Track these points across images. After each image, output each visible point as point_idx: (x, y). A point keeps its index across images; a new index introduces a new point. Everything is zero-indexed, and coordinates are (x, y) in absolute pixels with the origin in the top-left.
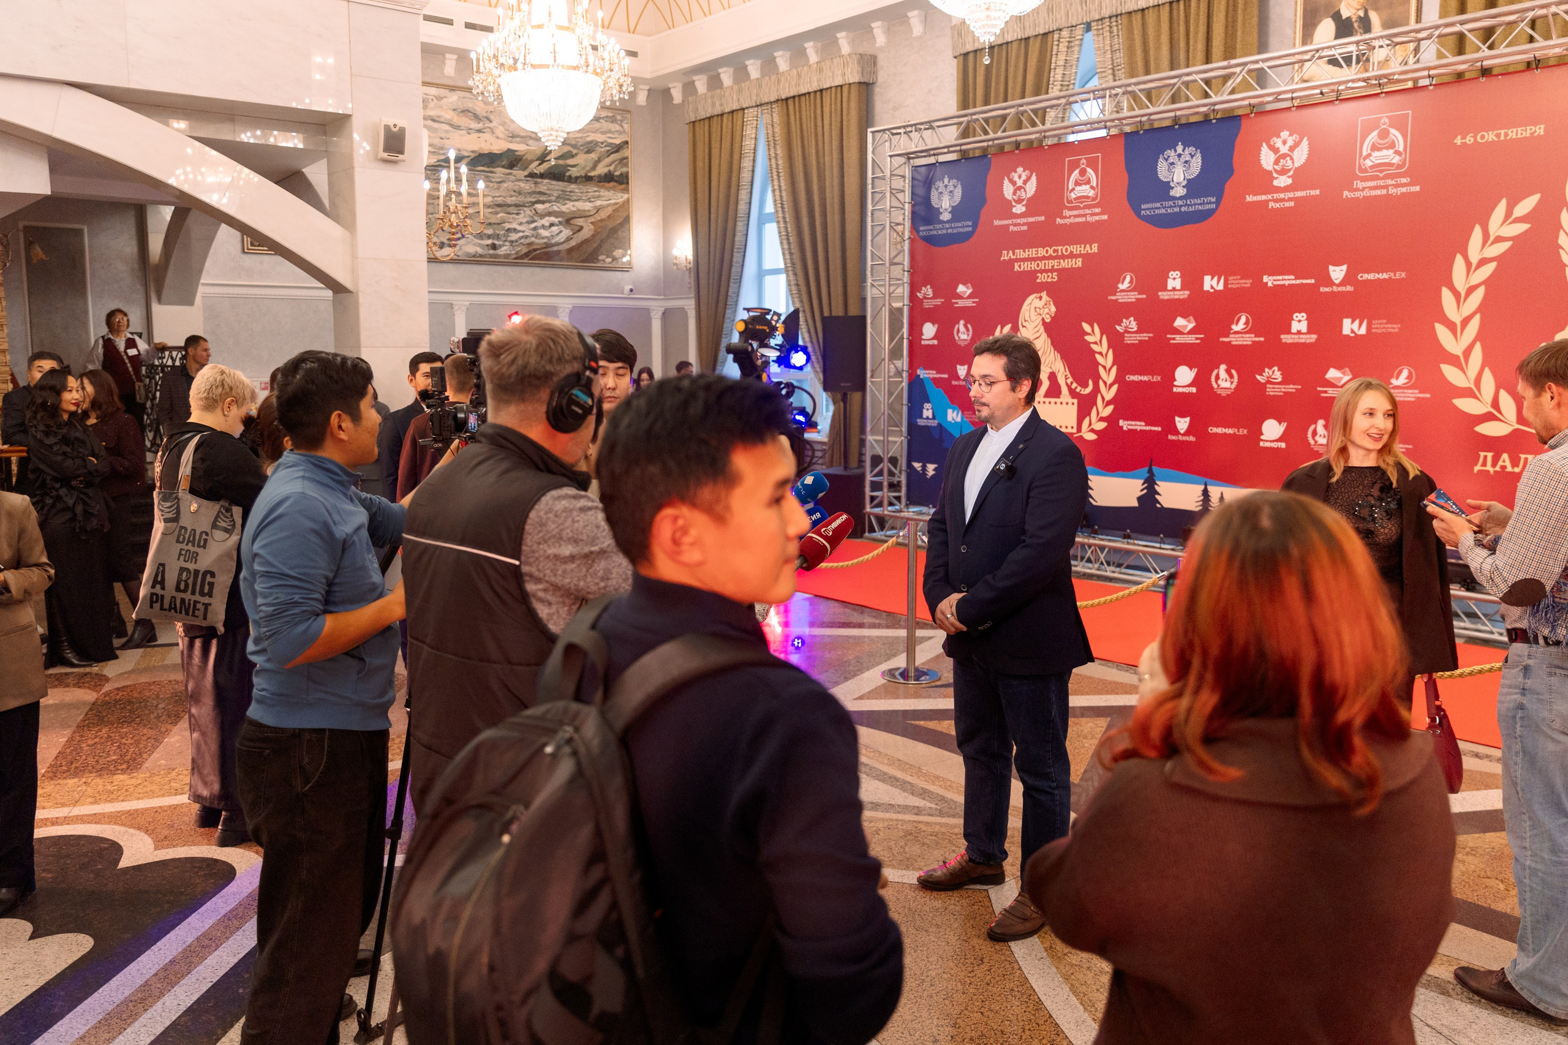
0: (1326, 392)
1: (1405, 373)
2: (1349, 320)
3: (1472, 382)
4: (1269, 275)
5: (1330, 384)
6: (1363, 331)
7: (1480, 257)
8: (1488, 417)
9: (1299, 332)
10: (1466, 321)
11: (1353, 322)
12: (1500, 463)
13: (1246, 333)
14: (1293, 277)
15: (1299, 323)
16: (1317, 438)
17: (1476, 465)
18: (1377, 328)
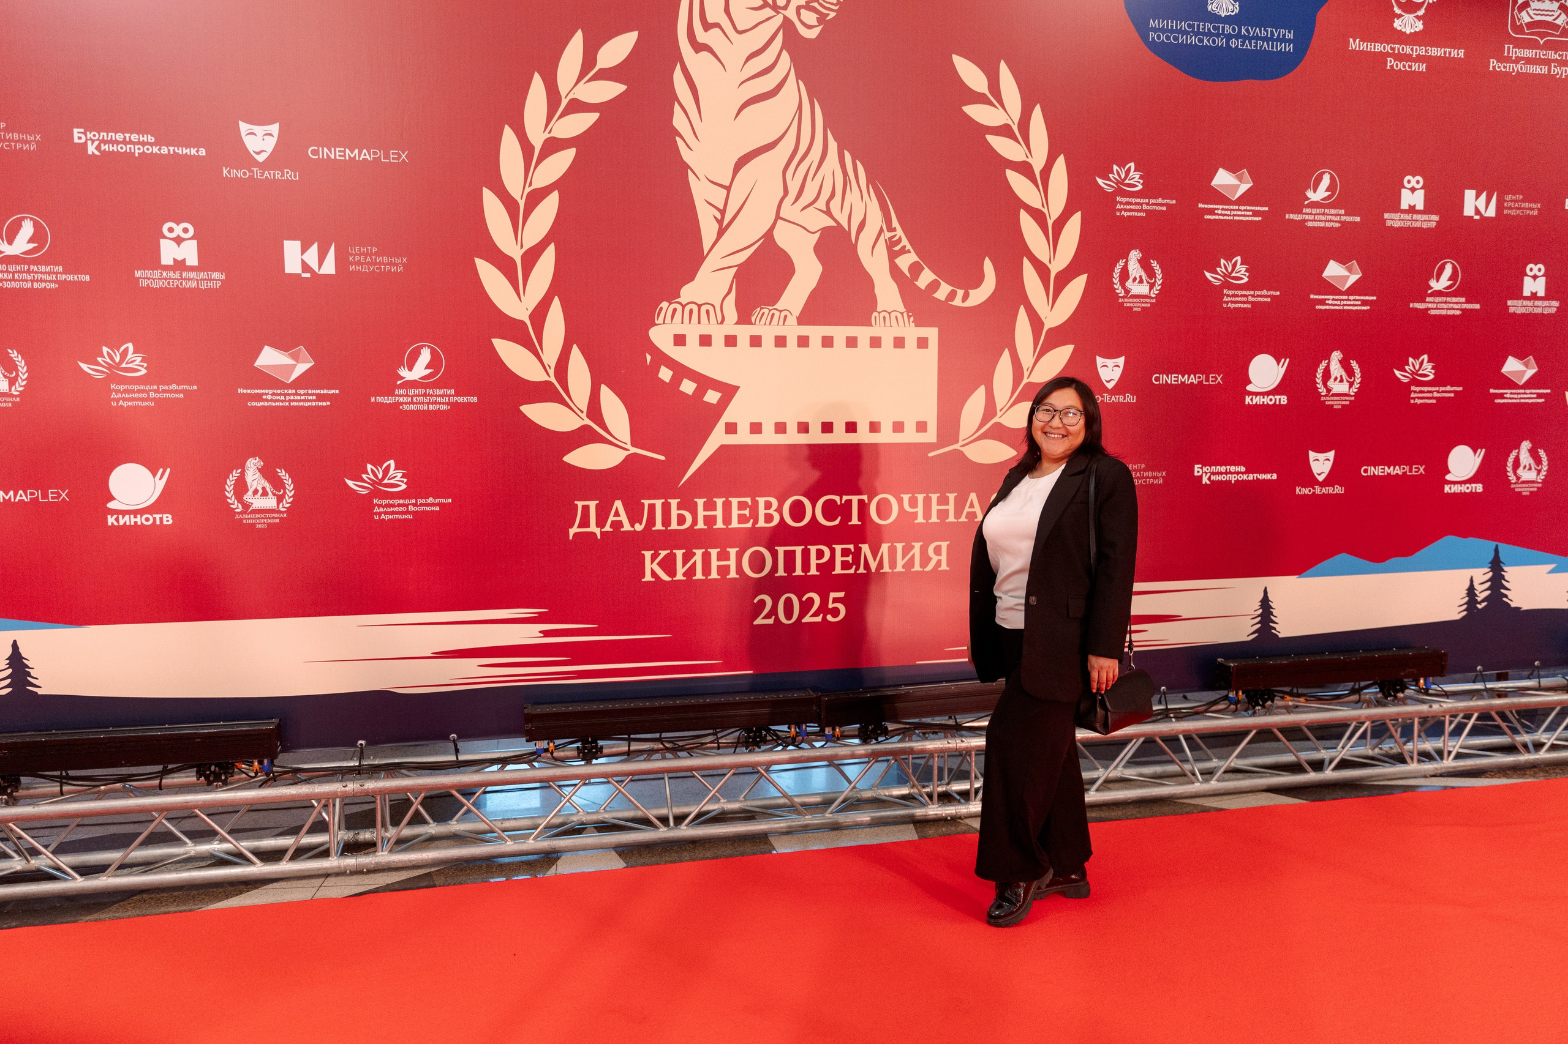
0: (258, 397)
1: (425, 356)
2: (298, 244)
3: (551, 372)
4: (87, 129)
5: (268, 380)
6: (329, 267)
7: (547, 135)
8: (583, 437)
9: (180, 265)
10: (532, 256)
11: (303, 251)
12: (611, 518)
13: (37, 262)
14: (151, 139)
15: (179, 245)
16: (248, 497)
17: (572, 527)
18: (359, 263)
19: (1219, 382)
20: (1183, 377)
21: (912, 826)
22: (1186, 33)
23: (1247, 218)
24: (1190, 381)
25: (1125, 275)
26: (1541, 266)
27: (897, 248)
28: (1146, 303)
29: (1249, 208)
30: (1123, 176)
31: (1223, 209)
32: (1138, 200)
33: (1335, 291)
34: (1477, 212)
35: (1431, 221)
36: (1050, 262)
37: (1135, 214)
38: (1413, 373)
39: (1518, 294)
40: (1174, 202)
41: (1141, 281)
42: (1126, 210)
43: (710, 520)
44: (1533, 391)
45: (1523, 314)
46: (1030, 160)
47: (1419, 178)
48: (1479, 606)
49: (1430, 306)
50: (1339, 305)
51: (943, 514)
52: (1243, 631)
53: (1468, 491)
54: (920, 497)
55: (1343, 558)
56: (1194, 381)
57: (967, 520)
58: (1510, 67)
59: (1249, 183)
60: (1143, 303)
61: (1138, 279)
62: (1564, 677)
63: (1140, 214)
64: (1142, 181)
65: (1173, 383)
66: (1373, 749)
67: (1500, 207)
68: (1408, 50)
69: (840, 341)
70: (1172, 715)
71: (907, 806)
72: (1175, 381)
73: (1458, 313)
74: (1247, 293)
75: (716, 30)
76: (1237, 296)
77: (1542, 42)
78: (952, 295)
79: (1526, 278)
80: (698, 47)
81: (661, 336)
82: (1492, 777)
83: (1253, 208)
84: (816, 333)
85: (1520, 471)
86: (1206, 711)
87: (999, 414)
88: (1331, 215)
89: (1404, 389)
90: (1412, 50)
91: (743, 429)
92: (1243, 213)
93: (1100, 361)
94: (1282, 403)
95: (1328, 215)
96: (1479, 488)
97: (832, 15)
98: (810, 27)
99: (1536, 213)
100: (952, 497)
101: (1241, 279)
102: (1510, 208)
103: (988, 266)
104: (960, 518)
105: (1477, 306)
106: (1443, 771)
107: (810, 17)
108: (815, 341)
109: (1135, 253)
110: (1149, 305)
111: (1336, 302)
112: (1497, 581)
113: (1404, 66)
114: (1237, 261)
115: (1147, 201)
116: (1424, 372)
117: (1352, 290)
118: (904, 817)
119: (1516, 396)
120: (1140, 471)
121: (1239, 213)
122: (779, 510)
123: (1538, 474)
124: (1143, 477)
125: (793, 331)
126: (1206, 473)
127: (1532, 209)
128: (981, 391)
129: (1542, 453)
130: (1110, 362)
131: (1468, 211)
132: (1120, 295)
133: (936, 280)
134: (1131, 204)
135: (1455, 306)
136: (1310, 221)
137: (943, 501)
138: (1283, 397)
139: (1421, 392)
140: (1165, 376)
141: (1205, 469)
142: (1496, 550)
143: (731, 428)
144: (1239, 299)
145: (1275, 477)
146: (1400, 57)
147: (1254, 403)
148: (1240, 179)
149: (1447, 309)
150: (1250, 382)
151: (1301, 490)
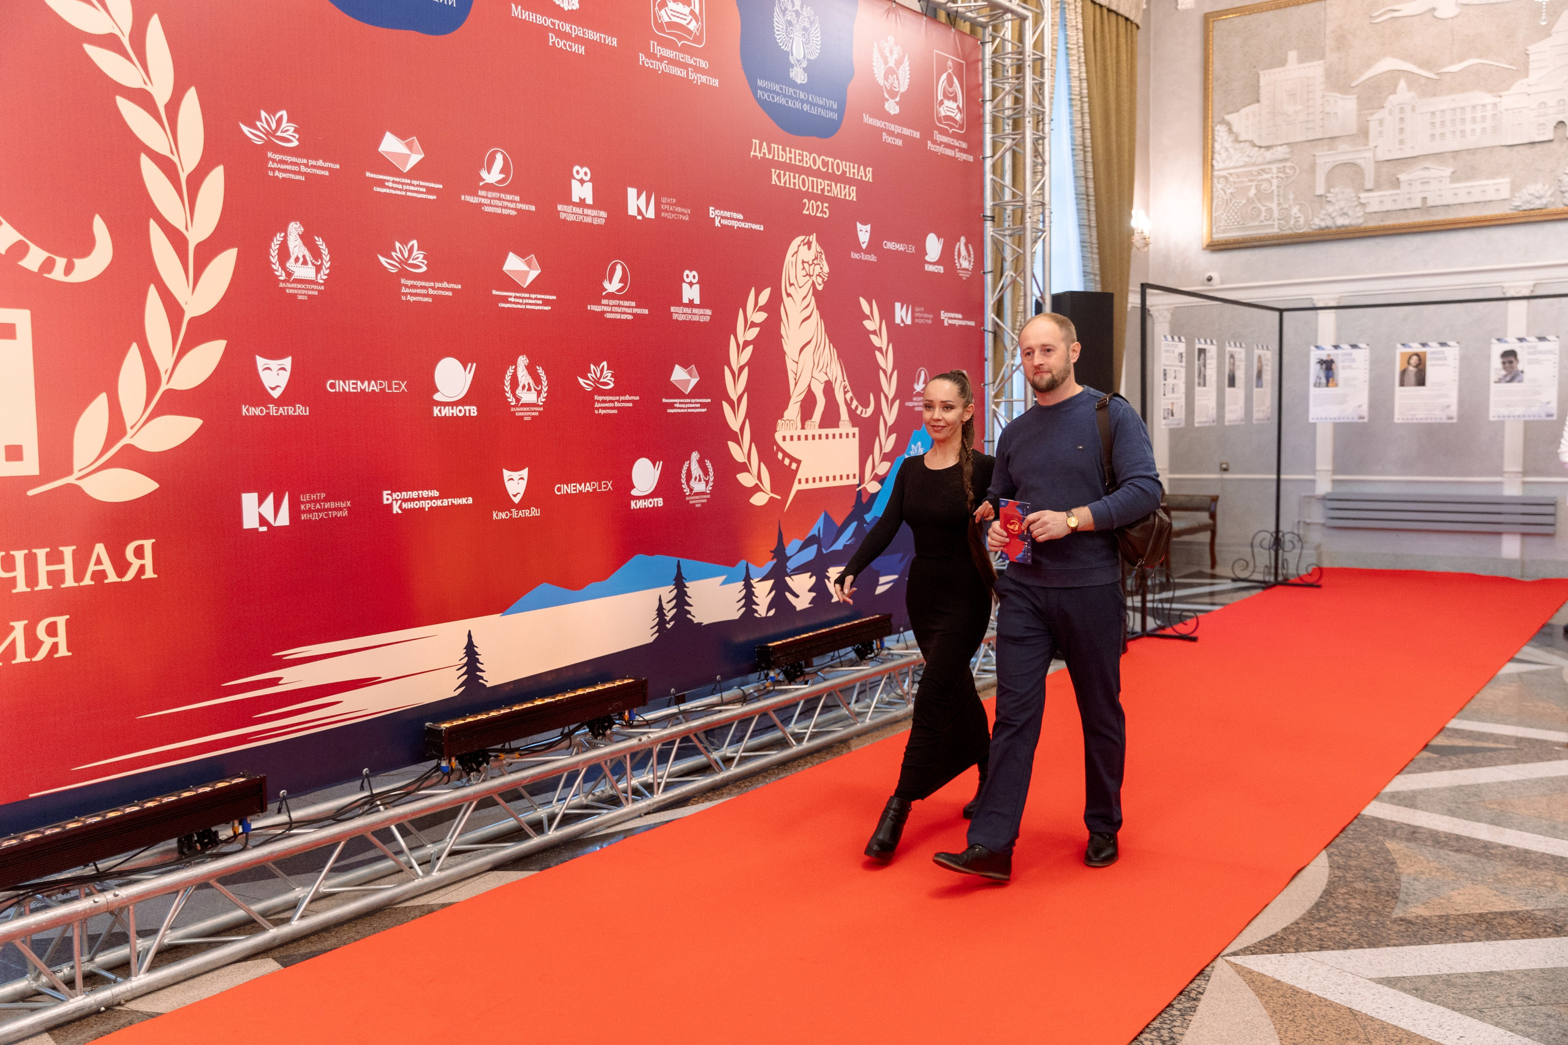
19: (403, 390)
20: (362, 383)
21: (46, 1036)
23: (420, 196)
24: (371, 388)
25: (284, 253)
26: (694, 273)
28: (313, 289)
29: (422, 183)
30: (274, 126)
31: (394, 182)
32: (294, 160)
33: (516, 288)
34: (640, 212)
35: (599, 217)
36: (187, 228)
37: (292, 176)
38: (595, 381)
39: (679, 301)
40: (338, 166)
41: (305, 263)
42: (280, 170)
44: (698, 401)
45: (684, 321)
46: (149, 88)
47: (586, 169)
48: (668, 626)
49: (606, 309)
50: (521, 304)
51: (56, 578)
52: (449, 685)
53: (651, 506)
54: (19, 556)
55: (545, 588)
56: (375, 388)
57: (93, 583)
58: (656, 65)
59: (420, 153)
60: (309, 289)
61: (301, 260)
62: (739, 688)
63: (298, 177)
64: (297, 136)
65: (352, 390)
66: (586, 797)
67: (658, 210)
68: (567, 28)
70: (379, 802)
71: (34, 1010)
72: (353, 388)
73: (630, 317)
74: (427, 284)
76: (415, 287)
77: (679, 45)
78: (48, 265)
79: (684, 285)
82: (697, 802)
83: (427, 184)
85: (692, 483)
86: (418, 789)
87: (130, 432)
88: (507, 201)
89: (588, 398)
90: (571, 28)
92: (416, 189)
93: (261, 362)
94: (472, 415)
95: (504, 200)
96: (659, 502)
99: (687, 218)
100: (68, 551)
101: (418, 267)
102: (666, 211)
103: (99, 227)
104: (82, 580)
105: (646, 312)
106: (655, 806)
109: (295, 226)
110: (316, 293)
111: (517, 300)
112: (681, 599)
113: (565, 45)
114: (412, 246)
115: (305, 161)
116: (605, 380)
117: (534, 288)
118: (33, 1026)
119: (683, 406)
120: (319, 501)
121: (412, 188)
123: (707, 485)
124: (325, 510)
126: (397, 500)
127: (683, 214)
128: (102, 400)
129: (708, 463)
130: (274, 364)
131: (632, 211)
132: (281, 278)
133: (20, 242)
134: (286, 163)
135: (627, 310)
136: (486, 205)
137: (55, 557)
138: (472, 407)
139: (604, 401)
140: (341, 382)
141: (395, 496)
142: (679, 566)
144: (419, 291)
145: (470, 501)
146: (560, 34)
147: (443, 415)
148: (410, 146)
149: (621, 313)
150: (437, 391)
151: (499, 515)
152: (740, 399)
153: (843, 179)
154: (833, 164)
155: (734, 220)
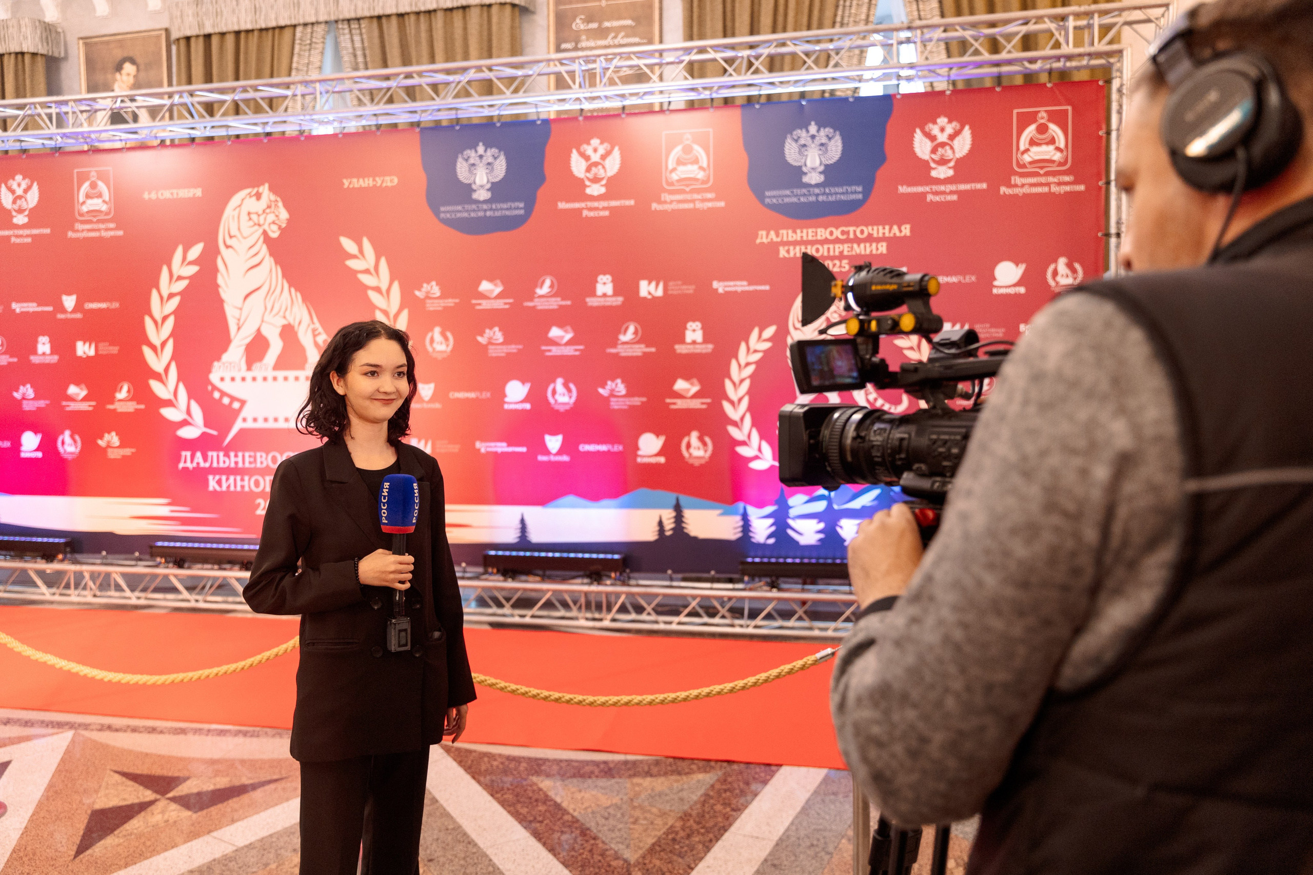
0: (69, 406)
1: (125, 388)
2: (81, 344)
3: (172, 394)
4: (16, 303)
5: (70, 399)
6: (92, 352)
7: (169, 291)
8: (185, 423)
9: (44, 354)
10: (164, 344)
11: (84, 344)
12: (196, 460)
14: (35, 305)
15: (44, 346)
16: (66, 447)
17: (180, 463)
18: (102, 350)
19: (487, 396)
20: (467, 394)
22: (460, 211)
23: (500, 307)
24: (471, 396)
26: (698, 323)
27: (317, 333)
28: (445, 355)
29: (502, 301)
30: (429, 289)
31: (486, 303)
32: (439, 301)
33: (556, 344)
34: (650, 293)
35: (619, 300)
37: (437, 308)
38: (611, 390)
39: (682, 341)
40: (458, 300)
41: (441, 344)
42: (431, 307)
43: (236, 463)
44: (701, 400)
45: (685, 353)
46: (380, 285)
47: (607, 276)
48: (667, 533)
49: (621, 350)
50: (562, 352)
52: (510, 536)
53: (654, 462)
55: (571, 499)
56: (474, 396)
58: (664, 207)
59: (501, 288)
60: (443, 355)
61: (440, 342)
63: (439, 308)
64: (439, 291)
65: (461, 397)
67: (665, 289)
68: (596, 204)
69: (291, 378)
72: (463, 396)
73: (640, 354)
74: (503, 347)
75: (234, 239)
76: (495, 349)
79: (687, 331)
80: (227, 247)
81: (214, 377)
83: (504, 301)
84: (281, 374)
85: (691, 450)
88: (553, 301)
89: (606, 400)
90: (599, 204)
91: (250, 420)
92: (498, 304)
93: (420, 386)
94: (527, 408)
95: (550, 301)
96: (662, 460)
97: (284, 225)
98: (274, 232)
99: (691, 292)
101: (499, 339)
102: (674, 290)
105: (653, 349)
107: (275, 228)
108: (280, 379)
109: (437, 327)
111: (557, 350)
112: (679, 518)
113: (595, 214)
114: (495, 330)
115: (443, 301)
116: (619, 390)
117: (569, 343)
119: (687, 404)
120: (445, 444)
121: (496, 304)
122: (266, 459)
123: (705, 452)
124: (448, 448)
125: (270, 374)
126: (482, 447)
127: (688, 289)
129: (706, 439)
130: (426, 387)
131: (644, 293)
132: (430, 351)
134: (434, 303)
135: (638, 350)
136: (539, 305)
138: (527, 404)
139: (616, 401)
140: (457, 393)
141: (481, 444)
142: (678, 500)
143: (244, 420)
144: (497, 351)
145: (525, 449)
146: (591, 209)
147: (510, 408)
148: (495, 285)
149: (633, 352)
150: (507, 396)
151: (541, 458)
152: (740, 400)
153: (870, 239)
154: (855, 232)
155: (741, 286)
